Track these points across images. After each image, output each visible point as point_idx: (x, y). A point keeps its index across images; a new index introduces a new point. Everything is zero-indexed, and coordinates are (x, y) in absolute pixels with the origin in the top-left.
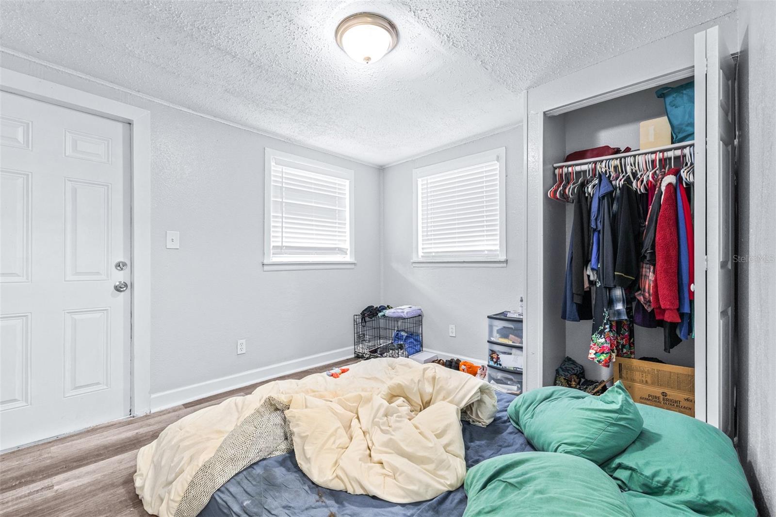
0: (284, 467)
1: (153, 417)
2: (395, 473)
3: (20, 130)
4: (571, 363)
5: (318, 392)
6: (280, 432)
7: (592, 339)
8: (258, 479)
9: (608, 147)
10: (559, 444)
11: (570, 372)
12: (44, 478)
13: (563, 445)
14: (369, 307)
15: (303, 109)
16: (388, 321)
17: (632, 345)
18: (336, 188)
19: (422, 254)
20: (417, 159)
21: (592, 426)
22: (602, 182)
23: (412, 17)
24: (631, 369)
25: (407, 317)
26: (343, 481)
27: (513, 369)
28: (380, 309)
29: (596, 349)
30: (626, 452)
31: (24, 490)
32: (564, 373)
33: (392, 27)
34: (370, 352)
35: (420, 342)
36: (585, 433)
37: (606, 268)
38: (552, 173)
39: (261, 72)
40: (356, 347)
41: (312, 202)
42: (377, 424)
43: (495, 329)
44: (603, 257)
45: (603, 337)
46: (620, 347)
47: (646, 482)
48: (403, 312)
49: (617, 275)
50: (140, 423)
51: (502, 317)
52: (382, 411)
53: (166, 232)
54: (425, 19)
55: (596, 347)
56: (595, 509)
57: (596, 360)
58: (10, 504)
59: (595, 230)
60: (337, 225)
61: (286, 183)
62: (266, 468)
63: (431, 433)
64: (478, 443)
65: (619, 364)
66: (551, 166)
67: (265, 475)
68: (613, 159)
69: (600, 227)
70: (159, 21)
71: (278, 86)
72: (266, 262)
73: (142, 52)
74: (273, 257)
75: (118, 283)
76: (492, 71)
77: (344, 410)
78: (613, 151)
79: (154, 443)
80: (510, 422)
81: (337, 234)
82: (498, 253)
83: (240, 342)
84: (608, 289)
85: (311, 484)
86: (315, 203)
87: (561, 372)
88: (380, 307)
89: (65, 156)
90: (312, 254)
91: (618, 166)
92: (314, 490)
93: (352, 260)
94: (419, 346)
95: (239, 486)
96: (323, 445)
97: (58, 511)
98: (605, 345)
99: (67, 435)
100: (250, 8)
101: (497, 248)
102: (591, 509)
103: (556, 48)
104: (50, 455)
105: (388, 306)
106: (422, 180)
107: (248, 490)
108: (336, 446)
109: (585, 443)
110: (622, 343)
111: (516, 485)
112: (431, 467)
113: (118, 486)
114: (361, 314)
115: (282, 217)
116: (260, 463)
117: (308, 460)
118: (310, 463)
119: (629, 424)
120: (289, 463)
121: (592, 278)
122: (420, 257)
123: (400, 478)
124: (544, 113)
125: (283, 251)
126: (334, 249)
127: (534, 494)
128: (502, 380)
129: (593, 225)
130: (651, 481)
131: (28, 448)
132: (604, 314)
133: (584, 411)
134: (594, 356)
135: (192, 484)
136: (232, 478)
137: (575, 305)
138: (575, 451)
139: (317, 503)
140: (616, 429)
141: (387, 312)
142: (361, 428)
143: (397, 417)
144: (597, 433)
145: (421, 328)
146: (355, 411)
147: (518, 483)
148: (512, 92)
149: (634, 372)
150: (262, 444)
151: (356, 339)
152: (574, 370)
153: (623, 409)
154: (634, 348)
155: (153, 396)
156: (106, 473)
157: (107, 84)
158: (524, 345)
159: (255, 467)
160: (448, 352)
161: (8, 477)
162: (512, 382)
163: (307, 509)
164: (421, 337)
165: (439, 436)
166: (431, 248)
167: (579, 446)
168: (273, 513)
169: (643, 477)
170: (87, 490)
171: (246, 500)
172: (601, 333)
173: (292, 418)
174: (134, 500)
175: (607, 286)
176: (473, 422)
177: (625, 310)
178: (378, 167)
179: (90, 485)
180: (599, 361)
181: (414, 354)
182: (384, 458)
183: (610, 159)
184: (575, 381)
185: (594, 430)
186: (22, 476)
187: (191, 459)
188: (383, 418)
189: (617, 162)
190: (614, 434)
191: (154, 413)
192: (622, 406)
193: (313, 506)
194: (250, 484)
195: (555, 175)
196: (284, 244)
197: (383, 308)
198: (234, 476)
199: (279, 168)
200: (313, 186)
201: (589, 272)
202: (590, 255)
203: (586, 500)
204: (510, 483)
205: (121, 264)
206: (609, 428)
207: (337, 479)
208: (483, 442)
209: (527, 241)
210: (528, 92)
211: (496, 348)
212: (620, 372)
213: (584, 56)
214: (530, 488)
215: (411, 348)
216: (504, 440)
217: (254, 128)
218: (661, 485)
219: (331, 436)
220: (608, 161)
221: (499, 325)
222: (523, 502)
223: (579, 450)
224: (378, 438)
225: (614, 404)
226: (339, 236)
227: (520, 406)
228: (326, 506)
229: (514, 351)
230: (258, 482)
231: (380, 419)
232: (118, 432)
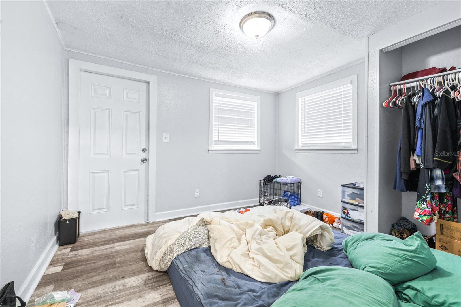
0: (206, 253)
1: (156, 224)
2: (260, 265)
3: (108, 91)
4: (405, 221)
5: (228, 219)
6: (206, 236)
7: (416, 205)
8: (192, 256)
9: (435, 68)
10: (366, 266)
11: (403, 227)
12: (112, 243)
13: (368, 267)
14: (268, 176)
15: (228, 66)
16: (280, 185)
17: (455, 212)
18: (249, 107)
19: (301, 145)
20: (298, 86)
21: (391, 258)
22: (425, 94)
23: (281, 9)
24: (450, 229)
25: (290, 183)
26: (231, 264)
27: (358, 221)
28: (274, 177)
29: (420, 212)
30: (417, 279)
31: (105, 247)
32: (398, 227)
33: (270, 16)
34: (268, 202)
35: (299, 198)
36: (384, 262)
37: (427, 155)
38: (388, 90)
39: (205, 50)
40: (260, 199)
41: (235, 116)
42: (255, 239)
43: (347, 194)
44: (425, 147)
45: (425, 203)
46: (443, 212)
47: (427, 300)
48: (287, 180)
49: (435, 160)
50: (150, 226)
51: (352, 186)
52: (258, 232)
53: (163, 134)
54: (289, 8)
55: (420, 211)
56: (363, 300)
57: (419, 220)
58: (100, 251)
59: (419, 128)
60: (250, 128)
61: (221, 106)
62: (197, 252)
63: (284, 248)
64: (316, 259)
65: (441, 224)
66: (387, 85)
67: (195, 255)
68: (437, 77)
69: (423, 126)
70: (158, 35)
71: (214, 56)
72: (210, 149)
73: (152, 50)
74: (214, 146)
75: (143, 158)
76: (340, 29)
77: (238, 229)
78: (439, 70)
79: (153, 234)
80: (343, 251)
81: (250, 133)
82: (352, 144)
83: (197, 190)
84: (429, 170)
85: (216, 263)
86: (237, 116)
87: (396, 226)
88: (274, 176)
89: (123, 100)
90: (235, 145)
91: (441, 82)
92: (217, 266)
93: (259, 148)
94: (298, 201)
95: (184, 258)
96: (224, 245)
97: (115, 257)
98: (427, 209)
99: (122, 227)
100: (196, 22)
101: (351, 141)
102: (360, 299)
103: (384, 8)
104: (115, 234)
105: (280, 176)
106: (302, 99)
107: (187, 260)
108: (231, 246)
109: (383, 268)
110: (444, 210)
111: (321, 280)
112: (281, 266)
113: (138, 252)
114: (263, 180)
115: (219, 125)
116: (195, 249)
117: (216, 251)
118: (217, 252)
119: (422, 261)
120: (208, 252)
121: (417, 162)
122: (300, 146)
123: (262, 268)
124: (380, 50)
125: (219, 143)
126: (248, 142)
127: (328, 286)
128: (351, 227)
129: (417, 124)
130: (430, 300)
131: (108, 230)
132: (426, 187)
133: (388, 248)
134: (418, 217)
135: (165, 254)
136: (181, 254)
137: (403, 180)
138: (375, 271)
139: (218, 272)
140: (409, 263)
141: (279, 180)
142: (246, 240)
143: (266, 237)
144: (394, 263)
145: (300, 191)
146: (245, 231)
147: (322, 279)
148: (357, 39)
149: (454, 232)
150: (196, 240)
151: (260, 194)
152: (406, 226)
153: (418, 250)
154: (457, 215)
155: (156, 214)
156: (135, 245)
157: (140, 66)
158: (365, 205)
159: (192, 251)
160: (317, 207)
161: (100, 240)
162: (357, 229)
163: (212, 274)
164: (300, 196)
165: (288, 250)
166: (307, 141)
167: (379, 269)
168: (196, 272)
169: (425, 297)
170: (127, 251)
171: (186, 265)
172: (424, 201)
173: (211, 229)
174: (144, 259)
175: (428, 168)
176: (318, 247)
177: (444, 185)
178: (275, 93)
179: (128, 249)
180: (422, 221)
181: (295, 206)
182: (255, 256)
183: (434, 77)
184: (406, 234)
185: (392, 261)
186: (105, 241)
187: (166, 242)
188: (258, 236)
189: (441, 79)
190: (407, 266)
191: (157, 222)
192: (417, 248)
193: (216, 273)
194: (188, 258)
195: (390, 91)
196: (220, 139)
197: (276, 177)
198: (182, 253)
199: (217, 98)
200: (236, 107)
201: (415, 157)
202: (415, 146)
203: (360, 295)
204: (317, 279)
205: (144, 150)
206: (404, 261)
207: (228, 263)
208: (320, 259)
209: (367, 136)
210: (368, 38)
211: (347, 206)
212: (441, 230)
213: (409, 9)
214: (327, 283)
215: (293, 202)
216: (335, 260)
217: (205, 79)
218: (439, 304)
219: (229, 240)
220: (433, 78)
221: (350, 191)
222: (320, 288)
223: (378, 271)
224: (254, 246)
225: (412, 247)
226: (250, 134)
227: (349, 242)
228: (222, 275)
229: (359, 209)
230: (192, 258)
231: (257, 236)
232: (141, 228)
